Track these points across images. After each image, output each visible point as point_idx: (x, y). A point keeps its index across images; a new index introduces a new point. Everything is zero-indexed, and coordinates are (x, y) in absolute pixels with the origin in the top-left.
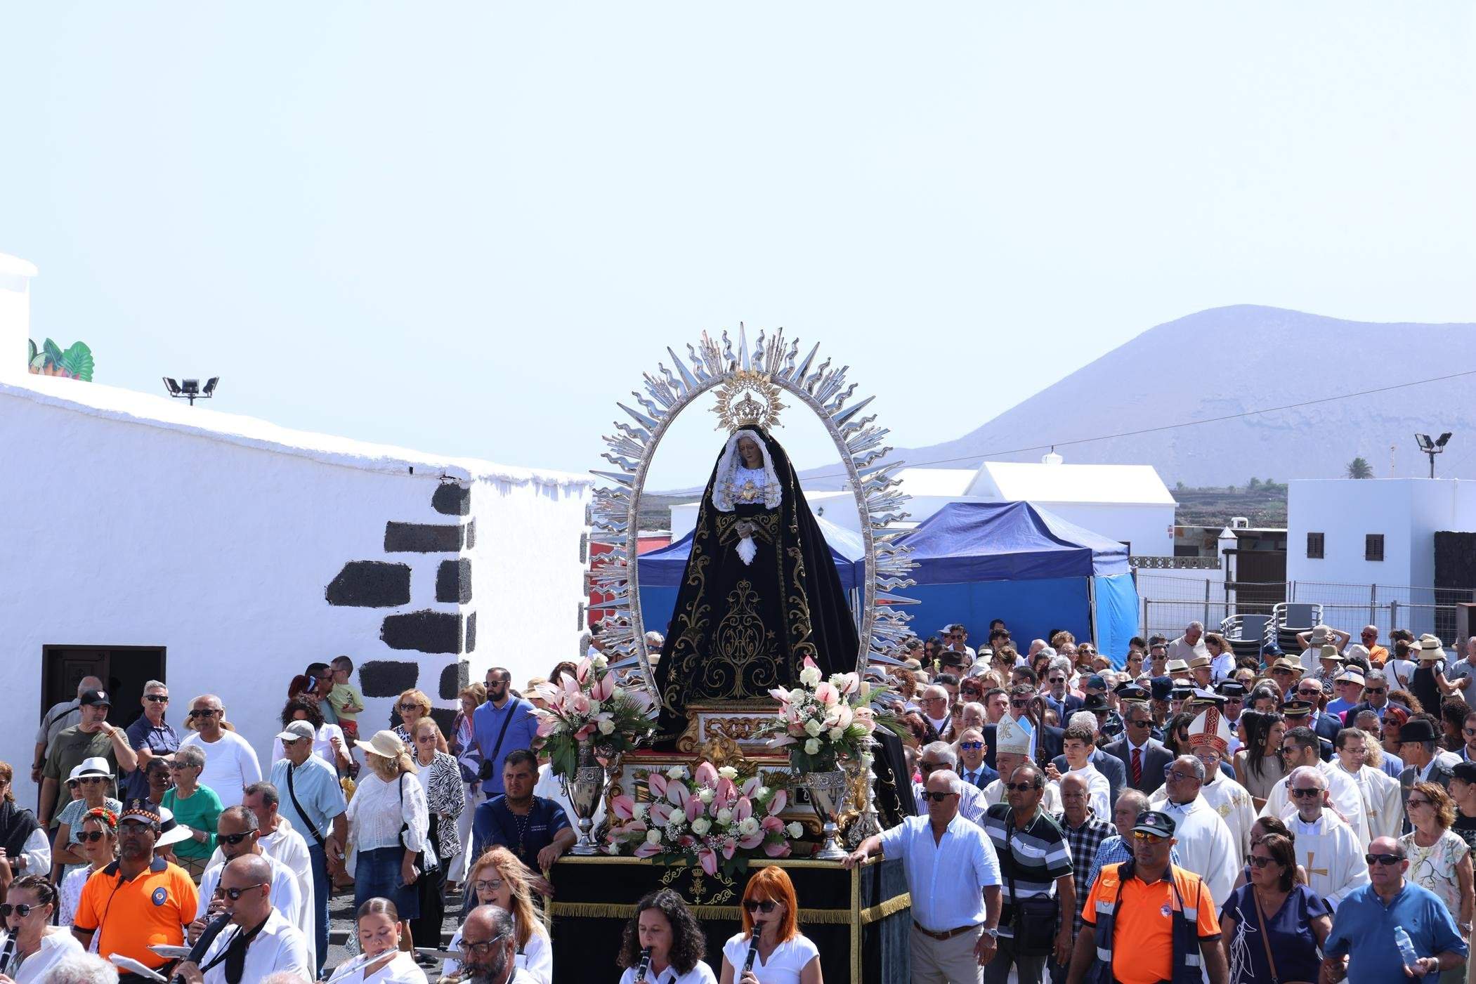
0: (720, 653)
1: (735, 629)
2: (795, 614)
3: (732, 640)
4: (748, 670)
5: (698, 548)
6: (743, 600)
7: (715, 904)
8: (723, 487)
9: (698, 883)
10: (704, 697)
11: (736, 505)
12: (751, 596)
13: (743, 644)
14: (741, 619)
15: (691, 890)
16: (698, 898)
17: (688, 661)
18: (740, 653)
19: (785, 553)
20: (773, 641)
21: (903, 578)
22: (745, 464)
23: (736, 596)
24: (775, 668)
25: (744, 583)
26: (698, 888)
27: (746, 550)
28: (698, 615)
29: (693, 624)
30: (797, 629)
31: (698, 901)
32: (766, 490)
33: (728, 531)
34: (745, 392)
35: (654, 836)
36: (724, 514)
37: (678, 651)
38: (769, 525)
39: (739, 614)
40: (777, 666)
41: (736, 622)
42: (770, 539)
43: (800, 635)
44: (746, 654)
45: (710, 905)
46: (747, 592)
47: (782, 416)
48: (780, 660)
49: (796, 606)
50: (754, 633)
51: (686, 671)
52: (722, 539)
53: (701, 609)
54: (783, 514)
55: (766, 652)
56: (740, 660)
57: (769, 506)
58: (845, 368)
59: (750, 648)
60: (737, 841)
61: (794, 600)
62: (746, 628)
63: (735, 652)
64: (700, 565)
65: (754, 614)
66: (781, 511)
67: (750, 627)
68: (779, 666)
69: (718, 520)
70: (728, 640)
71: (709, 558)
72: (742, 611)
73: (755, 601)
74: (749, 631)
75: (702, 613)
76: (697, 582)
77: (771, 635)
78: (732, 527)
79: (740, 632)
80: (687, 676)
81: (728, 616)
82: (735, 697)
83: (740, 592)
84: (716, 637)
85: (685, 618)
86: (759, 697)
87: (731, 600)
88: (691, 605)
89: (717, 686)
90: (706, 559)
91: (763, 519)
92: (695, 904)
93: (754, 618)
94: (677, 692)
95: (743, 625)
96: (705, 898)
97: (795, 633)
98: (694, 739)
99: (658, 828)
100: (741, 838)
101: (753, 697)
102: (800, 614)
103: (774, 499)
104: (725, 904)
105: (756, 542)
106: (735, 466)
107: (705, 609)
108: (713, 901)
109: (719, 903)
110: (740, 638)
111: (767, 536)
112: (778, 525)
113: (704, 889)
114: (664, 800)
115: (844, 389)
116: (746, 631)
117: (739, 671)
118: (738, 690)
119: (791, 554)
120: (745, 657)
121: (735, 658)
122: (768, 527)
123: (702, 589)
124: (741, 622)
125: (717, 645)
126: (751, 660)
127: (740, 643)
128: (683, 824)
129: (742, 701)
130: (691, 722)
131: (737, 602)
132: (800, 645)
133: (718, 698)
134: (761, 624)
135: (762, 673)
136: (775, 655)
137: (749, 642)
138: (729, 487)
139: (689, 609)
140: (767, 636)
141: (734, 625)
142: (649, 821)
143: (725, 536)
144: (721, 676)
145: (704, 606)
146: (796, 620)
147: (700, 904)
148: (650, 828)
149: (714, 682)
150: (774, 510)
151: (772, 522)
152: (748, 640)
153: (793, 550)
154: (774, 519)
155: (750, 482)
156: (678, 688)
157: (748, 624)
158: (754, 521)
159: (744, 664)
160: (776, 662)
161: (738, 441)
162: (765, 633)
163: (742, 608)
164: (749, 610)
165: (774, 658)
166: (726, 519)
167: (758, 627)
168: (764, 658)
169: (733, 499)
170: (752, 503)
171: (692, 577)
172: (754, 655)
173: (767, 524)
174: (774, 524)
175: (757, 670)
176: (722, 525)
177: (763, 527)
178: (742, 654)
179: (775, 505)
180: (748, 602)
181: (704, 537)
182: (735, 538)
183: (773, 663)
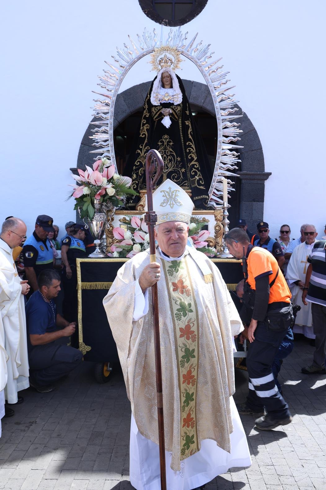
2: (190, 150)
4: (169, 175)
5: (144, 121)
6: (166, 143)
8: (155, 95)
11: (161, 103)
12: (169, 142)
14: (165, 152)
17: (141, 170)
19: (183, 123)
20: (180, 162)
21: (234, 137)
23: (162, 142)
24: (181, 173)
25: (166, 136)
27: (167, 122)
28: (145, 150)
29: (143, 154)
30: (191, 156)
32: (174, 96)
33: (158, 113)
34: (164, 54)
35: (137, 248)
36: (156, 106)
37: (136, 166)
39: (164, 150)
40: (182, 173)
41: (162, 154)
42: (177, 118)
43: (192, 159)
44: (168, 167)
46: (167, 140)
47: (180, 65)
48: (183, 170)
49: (190, 146)
50: (171, 158)
51: (140, 175)
52: (155, 117)
53: (146, 148)
54: (183, 106)
55: (177, 166)
56: (165, 170)
57: (176, 104)
58: (209, 45)
59: (170, 165)
61: (189, 144)
62: (167, 156)
64: (145, 128)
65: (171, 150)
66: (182, 105)
67: (169, 155)
68: (183, 173)
69: (153, 109)
71: (149, 126)
73: (171, 144)
74: (169, 157)
75: (146, 150)
76: (144, 136)
77: (179, 159)
78: (160, 111)
79: (165, 158)
80: (141, 177)
81: (159, 151)
83: (164, 140)
85: (139, 151)
87: (160, 144)
88: (142, 146)
90: (148, 126)
91: (175, 108)
93: (171, 152)
94: (136, 184)
95: (166, 154)
97: (190, 158)
98: (144, 206)
99: (138, 243)
102: (192, 150)
103: (179, 100)
105: (171, 119)
106: (160, 87)
107: (148, 148)
110: (165, 160)
111: (176, 116)
112: (181, 112)
114: (140, 229)
115: (208, 54)
116: (168, 157)
117: (165, 174)
119: (187, 124)
120: (167, 169)
122: (177, 111)
123: (146, 140)
124: (165, 153)
126: (170, 170)
127: (165, 162)
130: (142, 198)
131: (163, 145)
132: (193, 163)
134: (175, 154)
135: (176, 176)
136: (181, 168)
137: (169, 162)
138: (157, 95)
139: (141, 147)
140: (177, 160)
143: (156, 116)
145: (147, 147)
146: (190, 152)
150: (179, 105)
151: (178, 110)
152: (168, 161)
153: (188, 122)
154: (179, 108)
155: (167, 93)
156: (137, 182)
157: (168, 154)
158: (171, 108)
159: (167, 171)
160: (181, 171)
161: (162, 74)
162: (177, 158)
163: (165, 147)
164: (169, 148)
165: (181, 169)
166: (157, 109)
167: (173, 156)
168: (176, 169)
169: (159, 100)
170: (168, 102)
171: (142, 134)
172: (172, 168)
173: (176, 110)
174: (179, 111)
175: (173, 175)
176: (155, 111)
177: (175, 111)
178: (166, 167)
179: (178, 103)
180: (168, 145)
181: (147, 116)
182: (161, 116)
183: (180, 172)
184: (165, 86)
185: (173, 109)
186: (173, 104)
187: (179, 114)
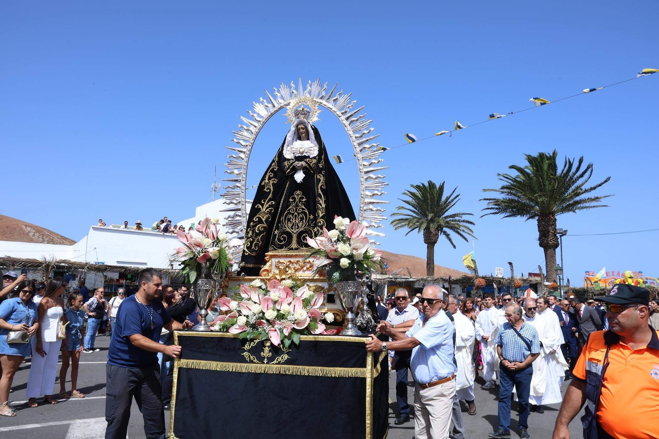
0: (285, 227)
1: (293, 214)
2: (318, 206)
3: (291, 220)
4: (299, 235)
5: (271, 175)
6: (297, 200)
7: (276, 364)
8: (289, 148)
9: (267, 349)
10: (275, 249)
11: (295, 157)
12: (302, 198)
13: (297, 221)
14: (296, 209)
15: (262, 354)
16: (266, 359)
17: (259, 227)
18: (295, 226)
20: (312, 220)
22: (300, 138)
23: (294, 198)
24: (313, 233)
25: (298, 192)
26: (266, 353)
27: (299, 177)
28: (267, 206)
29: (264, 210)
31: (265, 361)
32: (310, 149)
33: (291, 167)
35: (242, 320)
36: (289, 160)
37: (254, 222)
38: (312, 164)
39: (295, 207)
41: (293, 211)
42: (312, 171)
44: (299, 227)
45: (273, 364)
46: (300, 196)
48: (316, 230)
49: (318, 202)
50: (303, 216)
51: (258, 232)
52: (287, 171)
54: (318, 160)
55: (309, 225)
56: (295, 230)
57: (312, 156)
59: (301, 224)
60: (293, 324)
61: (318, 199)
62: (299, 214)
63: (293, 226)
64: (271, 183)
65: (303, 207)
66: (317, 158)
67: (300, 213)
68: (316, 233)
69: (286, 163)
70: (289, 220)
72: (297, 206)
73: (304, 200)
75: (270, 205)
76: (269, 190)
77: (312, 217)
78: (293, 165)
79: (296, 216)
81: (290, 208)
82: (292, 249)
83: (296, 196)
84: (283, 219)
85: (260, 206)
86: (305, 248)
87: (291, 200)
88: (264, 201)
89: (283, 243)
90: (275, 180)
91: (309, 161)
92: (263, 363)
93: (303, 209)
95: (297, 212)
96: (270, 360)
98: (269, 269)
99: (245, 316)
100: (296, 322)
101: (302, 248)
102: (320, 206)
103: (315, 152)
104: (283, 364)
105: (304, 173)
106: (295, 140)
108: (275, 362)
109: (279, 363)
110: (296, 219)
111: (310, 169)
112: (316, 165)
113: (270, 354)
114: (249, 299)
116: (299, 215)
117: (295, 235)
118: (294, 245)
119: (318, 177)
120: (298, 228)
121: (292, 229)
123: (271, 195)
124: (296, 211)
125: (283, 223)
126: (301, 230)
127: (295, 221)
128: (260, 313)
129: (296, 251)
131: (294, 201)
132: (318, 220)
133: (283, 249)
134: (307, 212)
135: (307, 236)
136: (314, 227)
137: (300, 221)
138: (291, 148)
139: (262, 202)
140: (309, 218)
141: (292, 212)
142: (239, 312)
143: (289, 170)
144: (285, 238)
145: (271, 202)
147: (267, 363)
148: (240, 315)
149: (281, 241)
150: (314, 158)
151: (313, 162)
152: (299, 220)
153: (320, 175)
154: (314, 161)
155: (302, 145)
156: (251, 240)
157: (300, 212)
158: (305, 161)
159: (297, 232)
160: (314, 231)
161: (297, 126)
162: (309, 216)
163: (297, 204)
164: (300, 205)
165: (313, 229)
166: (290, 162)
167: (305, 213)
168: (307, 229)
169: (294, 153)
170: (303, 155)
171: (266, 188)
172: (303, 227)
173: (311, 163)
174: (314, 164)
175: (304, 235)
176: (288, 165)
177: (309, 165)
178: (296, 227)
179: (315, 155)
180: (300, 201)
181: (275, 169)
182: (295, 170)
183: (312, 231)
184: (302, 138)
185: (306, 162)
186: (309, 157)
187: (314, 167)
